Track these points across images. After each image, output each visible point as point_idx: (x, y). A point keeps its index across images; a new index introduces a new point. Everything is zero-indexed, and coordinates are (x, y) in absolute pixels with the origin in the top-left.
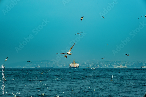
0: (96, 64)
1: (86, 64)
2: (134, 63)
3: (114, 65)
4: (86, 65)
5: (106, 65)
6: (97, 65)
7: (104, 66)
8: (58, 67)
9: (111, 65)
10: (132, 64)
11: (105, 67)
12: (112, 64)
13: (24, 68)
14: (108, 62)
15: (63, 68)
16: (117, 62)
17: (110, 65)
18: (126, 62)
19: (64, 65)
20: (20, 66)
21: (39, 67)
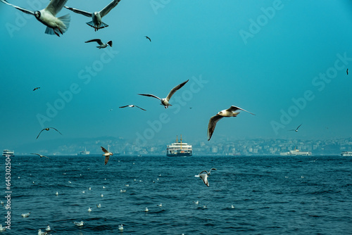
0: (228, 146)
1: (204, 147)
2: (320, 144)
3: (271, 149)
4: (203, 149)
5: (253, 147)
6: (230, 148)
7: (248, 151)
8: (136, 152)
9: (263, 148)
10: (315, 147)
11: (250, 153)
12: (265, 147)
13: (54, 154)
14: (257, 140)
15: (149, 155)
16: (279, 141)
17: (261, 148)
18: (300, 141)
19: (152, 149)
20: (46, 151)
21: (88, 153)
